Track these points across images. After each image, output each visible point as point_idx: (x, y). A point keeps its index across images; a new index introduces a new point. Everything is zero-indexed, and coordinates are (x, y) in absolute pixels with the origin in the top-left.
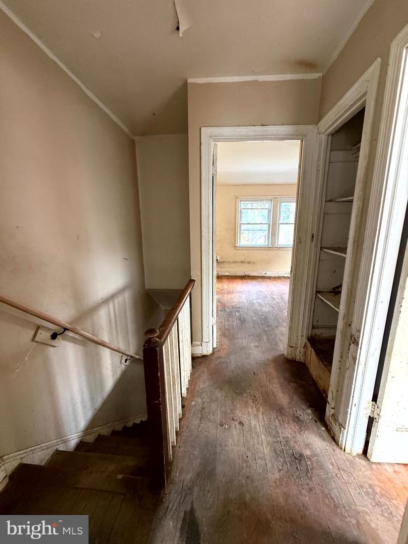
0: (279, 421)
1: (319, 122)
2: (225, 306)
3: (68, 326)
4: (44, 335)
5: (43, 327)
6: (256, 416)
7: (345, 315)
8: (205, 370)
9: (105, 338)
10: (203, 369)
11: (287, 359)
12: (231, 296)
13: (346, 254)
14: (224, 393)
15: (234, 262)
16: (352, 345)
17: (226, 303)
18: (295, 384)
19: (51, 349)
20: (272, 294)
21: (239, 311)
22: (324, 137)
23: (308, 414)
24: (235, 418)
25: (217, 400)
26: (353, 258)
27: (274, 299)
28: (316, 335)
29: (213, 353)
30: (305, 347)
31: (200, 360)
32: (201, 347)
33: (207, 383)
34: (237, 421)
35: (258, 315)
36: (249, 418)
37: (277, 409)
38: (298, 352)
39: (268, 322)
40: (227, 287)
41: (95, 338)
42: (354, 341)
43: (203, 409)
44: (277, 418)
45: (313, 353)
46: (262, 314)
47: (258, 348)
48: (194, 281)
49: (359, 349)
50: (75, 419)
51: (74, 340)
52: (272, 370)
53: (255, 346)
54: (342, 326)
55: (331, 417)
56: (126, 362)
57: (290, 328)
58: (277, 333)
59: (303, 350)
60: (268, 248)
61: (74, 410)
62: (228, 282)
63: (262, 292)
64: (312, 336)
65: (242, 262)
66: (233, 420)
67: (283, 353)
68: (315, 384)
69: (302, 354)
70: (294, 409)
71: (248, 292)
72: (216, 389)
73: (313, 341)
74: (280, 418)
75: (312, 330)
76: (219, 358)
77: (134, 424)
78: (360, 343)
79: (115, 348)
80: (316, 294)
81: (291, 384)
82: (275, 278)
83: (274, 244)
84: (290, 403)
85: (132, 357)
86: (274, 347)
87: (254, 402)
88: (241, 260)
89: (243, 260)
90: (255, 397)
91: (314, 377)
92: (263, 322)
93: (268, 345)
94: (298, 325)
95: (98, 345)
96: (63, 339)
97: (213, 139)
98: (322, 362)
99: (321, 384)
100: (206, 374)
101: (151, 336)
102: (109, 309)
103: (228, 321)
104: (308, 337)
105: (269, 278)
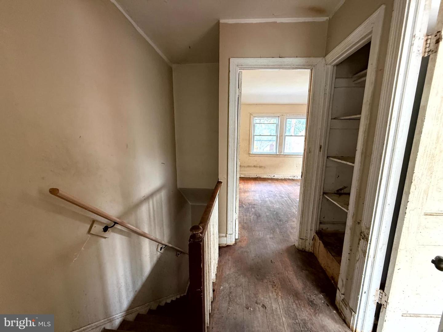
0: (296, 304)
1: (326, 56)
2: (242, 203)
3: (118, 220)
4: (98, 228)
5: (97, 221)
6: (276, 300)
7: (354, 214)
8: (230, 257)
9: (146, 230)
10: (227, 257)
11: (298, 249)
12: (246, 194)
13: (354, 163)
14: (247, 279)
15: (249, 166)
16: (362, 240)
17: (243, 200)
18: (307, 272)
19: (103, 240)
20: (280, 193)
21: (254, 208)
22: (330, 67)
23: (321, 299)
24: (258, 301)
25: (241, 285)
26: (361, 166)
27: (282, 197)
28: (322, 229)
29: (236, 243)
30: (314, 239)
31: (225, 249)
32: (225, 238)
33: (232, 270)
34: (260, 304)
35: (271, 210)
36: (270, 302)
37: (294, 294)
38: (307, 244)
39: (280, 217)
40: (243, 187)
41: (138, 230)
42: (364, 237)
43: (230, 293)
44: (294, 302)
45: (322, 245)
46: (273, 210)
47: (273, 239)
48: (221, 182)
49: (369, 244)
50: (120, 302)
51: (121, 232)
52: (286, 259)
53: (270, 238)
54: (351, 223)
55: (341, 302)
56: (161, 250)
57: (301, 223)
58: (288, 226)
59: (311, 242)
60: (276, 156)
61: (119, 292)
62: (243, 183)
63: (272, 191)
64: (319, 230)
65: (254, 166)
66: (256, 303)
67: (294, 244)
68: (323, 271)
69: (311, 245)
70: (308, 294)
71: (260, 191)
72: (239, 275)
73: (320, 234)
74: (297, 302)
75: (319, 225)
76: (241, 247)
77: (166, 303)
78: (370, 238)
79: (154, 238)
80: (323, 195)
81: (304, 271)
82: (282, 180)
83: (281, 152)
84: (303, 289)
85: (166, 245)
86: (287, 238)
87: (273, 287)
88: (253, 165)
89: (255, 165)
90: (274, 283)
91: (322, 265)
92: (275, 217)
93: (281, 237)
94: (308, 220)
95: (140, 236)
96: (113, 231)
97: (240, 67)
98: (330, 253)
99: (330, 272)
100: (230, 262)
101: (196, 233)
102: (149, 205)
103: (246, 215)
104: (316, 231)
105: (277, 180)
